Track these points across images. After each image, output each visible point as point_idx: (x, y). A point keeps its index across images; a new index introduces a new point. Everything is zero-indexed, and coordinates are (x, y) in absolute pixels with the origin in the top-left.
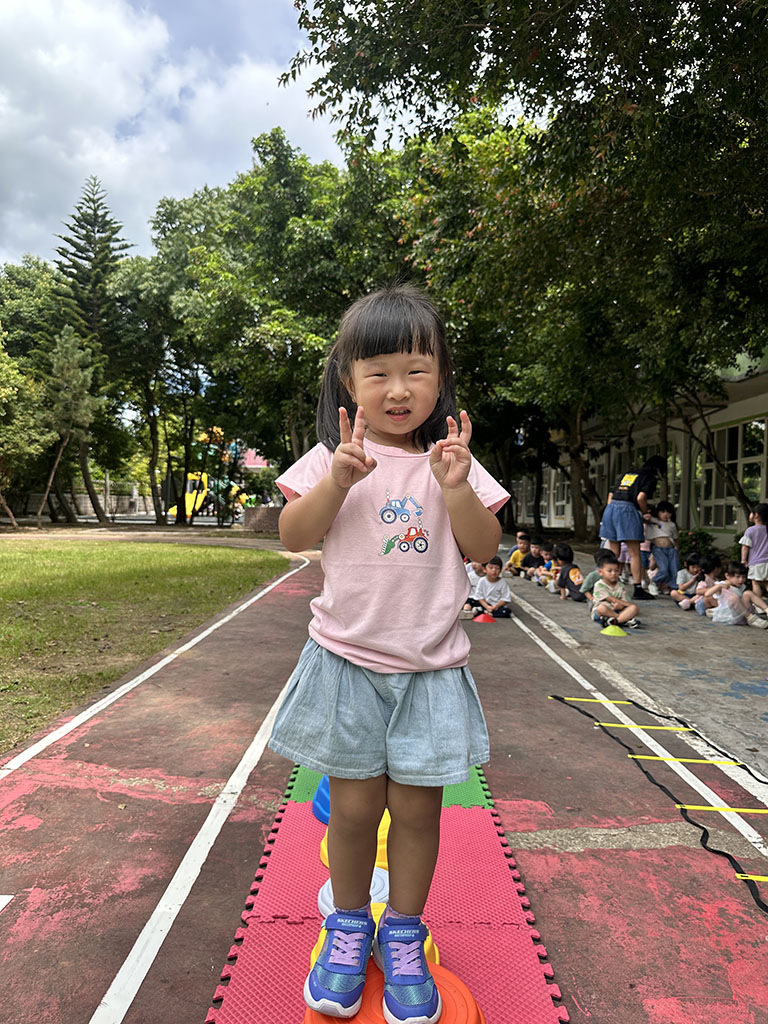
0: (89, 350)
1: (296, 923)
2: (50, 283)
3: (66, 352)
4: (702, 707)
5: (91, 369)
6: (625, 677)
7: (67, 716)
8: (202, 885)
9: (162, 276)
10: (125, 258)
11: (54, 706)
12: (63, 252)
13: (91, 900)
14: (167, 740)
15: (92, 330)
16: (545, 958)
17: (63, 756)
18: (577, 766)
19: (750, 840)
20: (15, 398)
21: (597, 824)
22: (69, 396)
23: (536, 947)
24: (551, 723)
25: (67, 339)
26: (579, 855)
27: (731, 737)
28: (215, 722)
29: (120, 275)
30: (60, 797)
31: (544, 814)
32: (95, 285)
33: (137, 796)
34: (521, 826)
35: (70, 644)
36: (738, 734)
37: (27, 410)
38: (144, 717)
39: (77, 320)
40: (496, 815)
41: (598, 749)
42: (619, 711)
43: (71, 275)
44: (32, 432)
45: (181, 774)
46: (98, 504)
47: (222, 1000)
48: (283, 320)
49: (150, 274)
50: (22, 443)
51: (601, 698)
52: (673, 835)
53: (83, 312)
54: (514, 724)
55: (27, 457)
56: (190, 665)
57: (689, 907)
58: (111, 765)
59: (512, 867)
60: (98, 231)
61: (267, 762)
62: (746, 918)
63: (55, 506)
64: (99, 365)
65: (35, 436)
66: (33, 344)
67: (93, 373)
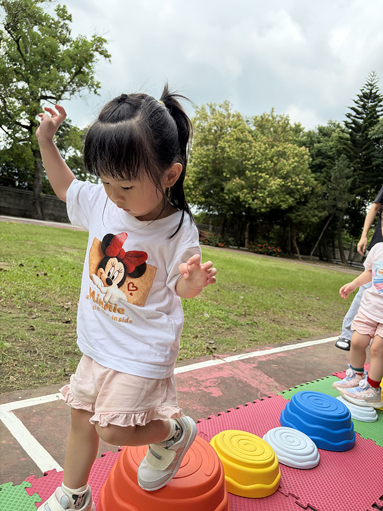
0: (353, 168)
2: (339, 134)
3: (340, 170)
5: (352, 179)
12: (349, 116)
15: (356, 158)
17: (254, 365)
20: (310, 192)
25: (341, 162)
29: (379, 125)
32: (363, 133)
38: (311, 362)
39: (349, 152)
43: (351, 128)
44: (315, 211)
46: (343, 253)
50: (310, 216)
53: (354, 148)
55: (311, 224)
58: (276, 381)
60: (371, 102)
64: (357, 177)
65: (317, 213)
66: (325, 166)
67: (353, 181)
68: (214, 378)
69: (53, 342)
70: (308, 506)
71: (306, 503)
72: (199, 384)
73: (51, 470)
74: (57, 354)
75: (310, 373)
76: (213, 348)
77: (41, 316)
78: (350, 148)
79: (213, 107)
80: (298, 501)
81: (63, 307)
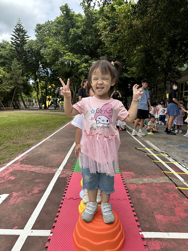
0: (21, 65)
1: (75, 199)
3: (15, 65)
4: (172, 151)
5: (21, 70)
6: (153, 144)
7: (20, 154)
8: (53, 191)
9: (38, 45)
10: (28, 40)
11: (17, 151)
13: (27, 195)
14: (44, 159)
15: (21, 59)
16: (133, 207)
17: (19, 163)
18: (141, 164)
19: (181, 181)
21: (145, 177)
22: (16, 76)
23: (130, 204)
24: (135, 154)
25: (15, 62)
26: (141, 184)
27: (178, 158)
28: (55, 155)
29: (27, 44)
30: (19, 172)
31: (133, 175)
32: (21, 47)
33: (37, 172)
34: (128, 178)
35: (20, 137)
36: (180, 157)
37: (6, 80)
38: (38, 154)
40: (122, 175)
41: (146, 160)
42: (151, 152)
43: (15, 45)
44: (8, 86)
45: (48, 167)
46: (25, 104)
47: (58, 216)
48: (69, 56)
49: (35, 44)
50: (5, 89)
51: (147, 149)
52: (163, 180)
54: (126, 155)
55: (7, 92)
56: (49, 142)
57: (166, 196)
58: (31, 165)
59: (125, 187)
60: (21, 33)
61: (68, 164)
62: (179, 198)
63: (14, 104)
64: (23, 68)
66: (6, 63)
68: (8, 174)
72: (4, 178)
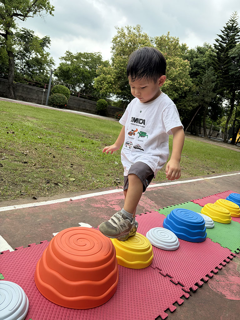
0: (216, 76)
2: (210, 53)
15: (219, 69)
25: (210, 72)
29: (236, 48)
32: (225, 52)
37: (191, 95)
39: (215, 65)
43: (218, 49)
44: (191, 102)
46: (206, 131)
50: (187, 106)
55: (187, 111)
64: (219, 82)
65: (191, 104)
66: (199, 74)
67: (216, 84)
68: (117, 200)
69: (14, 174)
70: (167, 275)
71: (165, 273)
72: (108, 203)
73: (6, 250)
74: (17, 182)
75: (177, 199)
76: (118, 183)
77: (8, 158)
78: (216, 62)
79: (129, 29)
80: (161, 272)
81: (23, 153)
